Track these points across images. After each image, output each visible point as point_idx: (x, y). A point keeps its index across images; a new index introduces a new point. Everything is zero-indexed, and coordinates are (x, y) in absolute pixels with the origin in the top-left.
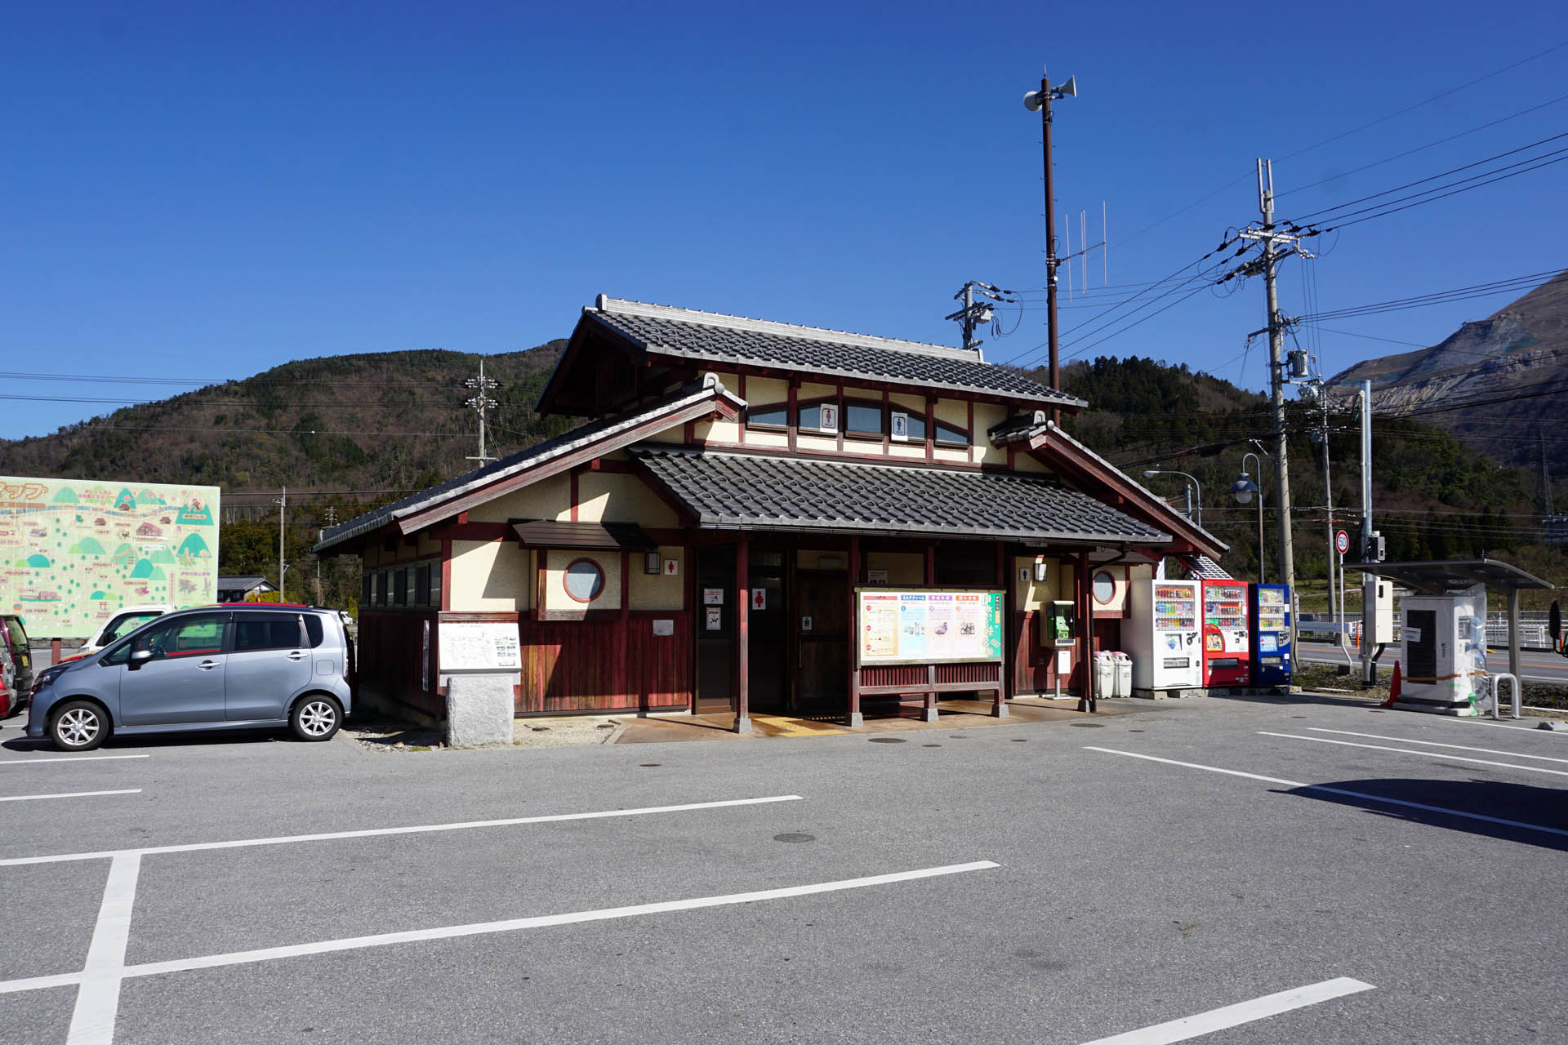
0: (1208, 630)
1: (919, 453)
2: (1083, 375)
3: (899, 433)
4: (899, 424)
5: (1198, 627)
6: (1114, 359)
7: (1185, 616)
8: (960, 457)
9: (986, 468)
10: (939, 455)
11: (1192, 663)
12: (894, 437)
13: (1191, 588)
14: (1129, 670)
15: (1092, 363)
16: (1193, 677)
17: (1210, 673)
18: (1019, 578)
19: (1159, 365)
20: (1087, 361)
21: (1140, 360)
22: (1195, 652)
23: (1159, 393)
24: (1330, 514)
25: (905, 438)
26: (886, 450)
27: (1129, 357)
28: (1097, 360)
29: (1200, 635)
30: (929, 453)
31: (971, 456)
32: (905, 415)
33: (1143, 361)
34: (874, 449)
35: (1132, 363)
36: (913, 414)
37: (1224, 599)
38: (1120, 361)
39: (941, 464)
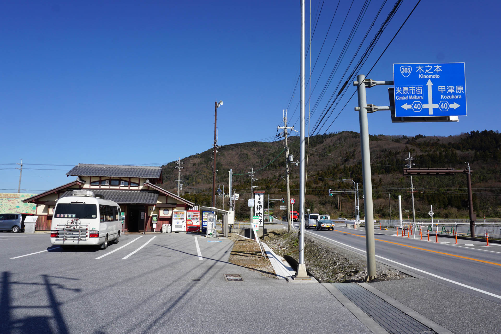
0: (187, 220)
1: (127, 188)
2: (466, 138)
3: (122, 185)
4: (122, 183)
5: (185, 220)
6: (478, 131)
7: (182, 217)
8: (137, 188)
9: (142, 190)
10: (131, 188)
11: (183, 227)
12: (121, 185)
13: (184, 212)
14: (170, 228)
15: (470, 133)
16: (184, 229)
17: (188, 229)
18: (149, 210)
19: (496, 132)
20: (468, 133)
21: (488, 131)
22: (184, 224)
23: (495, 142)
24: (412, 190)
25: (124, 185)
26: (120, 188)
27: (484, 130)
28: (471, 132)
29: (186, 221)
30: (129, 188)
31: (139, 188)
32: (124, 181)
33: (489, 131)
34: (117, 188)
35: (485, 133)
36: (125, 181)
37: (193, 214)
38: (480, 132)
39: (131, 190)
